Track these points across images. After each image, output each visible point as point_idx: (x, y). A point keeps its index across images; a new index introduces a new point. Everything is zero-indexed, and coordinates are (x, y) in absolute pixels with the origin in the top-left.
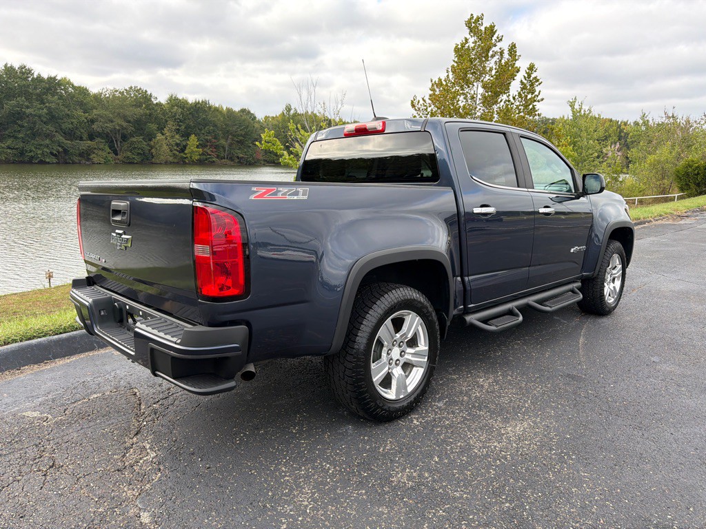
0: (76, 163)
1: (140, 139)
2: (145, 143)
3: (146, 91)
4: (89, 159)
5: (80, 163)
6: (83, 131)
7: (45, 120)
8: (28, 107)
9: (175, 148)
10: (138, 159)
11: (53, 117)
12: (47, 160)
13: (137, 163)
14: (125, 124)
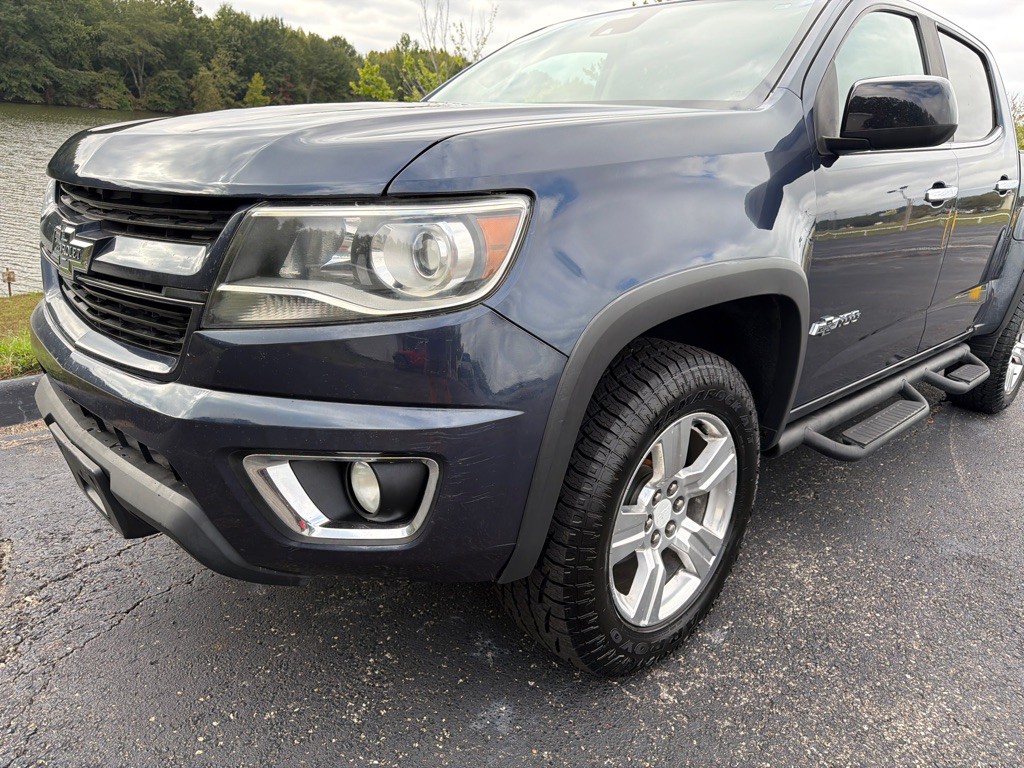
0: (74, 106)
1: (175, 73)
2: (182, 81)
4: (93, 101)
5: (79, 106)
6: (83, 54)
7: (22, 31)
9: (229, 92)
10: (170, 105)
11: (36, 28)
12: (28, 98)
14: (150, 48)
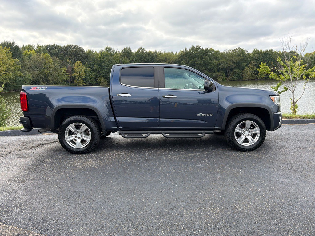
1: (238, 70)
2: (240, 72)
3: (243, 49)
6: (215, 68)
7: (202, 65)
8: (197, 61)
9: (254, 73)
10: (236, 78)
11: (205, 64)
13: (236, 80)
14: (232, 64)
